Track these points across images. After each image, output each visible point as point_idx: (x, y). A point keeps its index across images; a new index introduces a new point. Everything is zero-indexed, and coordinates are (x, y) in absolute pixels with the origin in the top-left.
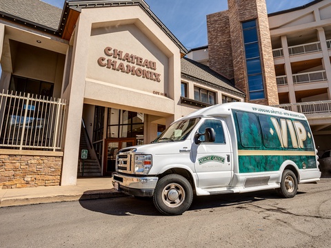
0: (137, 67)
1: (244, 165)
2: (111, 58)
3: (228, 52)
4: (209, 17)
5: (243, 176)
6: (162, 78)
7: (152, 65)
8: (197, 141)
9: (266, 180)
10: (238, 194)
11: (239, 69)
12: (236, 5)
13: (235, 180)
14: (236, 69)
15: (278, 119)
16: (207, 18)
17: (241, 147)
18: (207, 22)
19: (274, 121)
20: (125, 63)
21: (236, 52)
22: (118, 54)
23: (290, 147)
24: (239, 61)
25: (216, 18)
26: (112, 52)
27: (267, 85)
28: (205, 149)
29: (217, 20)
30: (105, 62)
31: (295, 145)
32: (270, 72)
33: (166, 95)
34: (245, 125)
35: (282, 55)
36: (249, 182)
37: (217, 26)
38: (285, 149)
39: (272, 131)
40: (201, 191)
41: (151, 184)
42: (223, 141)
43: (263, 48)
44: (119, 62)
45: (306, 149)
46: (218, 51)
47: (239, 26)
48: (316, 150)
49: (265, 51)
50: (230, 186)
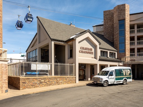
0: (88, 51)
1: (116, 79)
2: (82, 50)
3: (112, 30)
4: (105, 12)
5: (116, 81)
6: (94, 53)
7: (91, 50)
8: (109, 76)
9: (120, 82)
10: (115, 84)
11: (116, 40)
12: (117, 12)
13: (115, 82)
14: (115, 40)
15: (124, 70)
16: (104, 13)
17: (116, 76)
18: (104, 14)
19: (123, 70)
20: (85, 50)
21: (115, 33)
22: (83, 48)
23: (126, 75)
24: (116, 37)
25: (108, 13)
26: (82, 48)
27: (126, 47)
28: (110, 77)
29: (108, 14)
30: (81, 51)
31: (127, 75)
32: (128, 42)
33: (95, 58)
34: (117, 72)
35: (134, 32)
36: (117, 82)
37: (108, 17)
38: (124, 76)
39: (122, 72)
40: (109, 83)
41: (103, 82)
42: (113, 75)
43: (126, 33)
44: (84, 50)
45: (129, 75)
46: (108, 29)
47: (118, 22)
48: (132, 75)
49: (127, 34)
50: (114, 83)
